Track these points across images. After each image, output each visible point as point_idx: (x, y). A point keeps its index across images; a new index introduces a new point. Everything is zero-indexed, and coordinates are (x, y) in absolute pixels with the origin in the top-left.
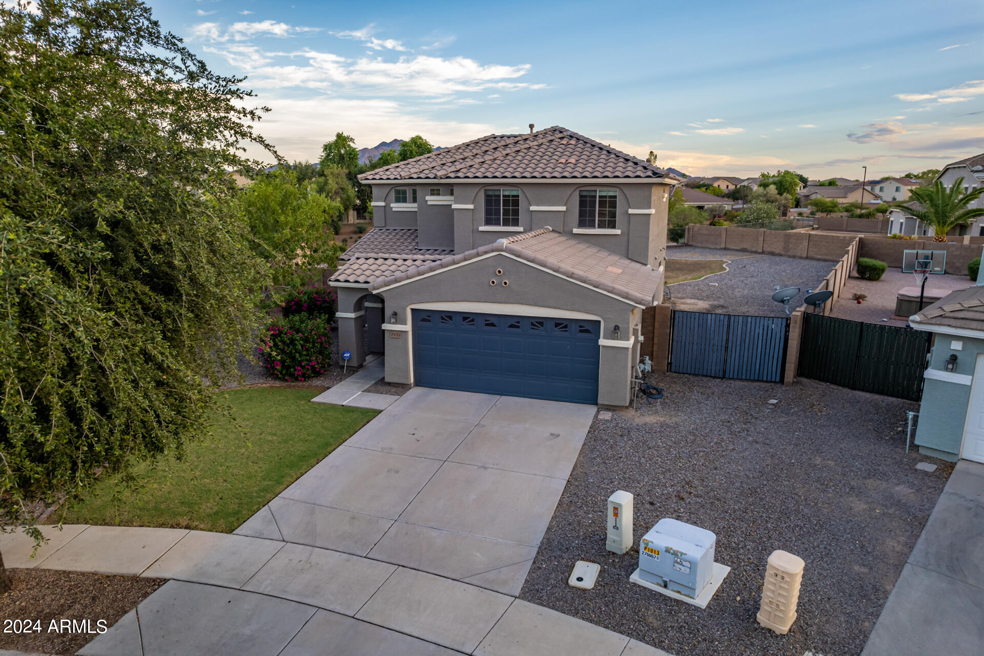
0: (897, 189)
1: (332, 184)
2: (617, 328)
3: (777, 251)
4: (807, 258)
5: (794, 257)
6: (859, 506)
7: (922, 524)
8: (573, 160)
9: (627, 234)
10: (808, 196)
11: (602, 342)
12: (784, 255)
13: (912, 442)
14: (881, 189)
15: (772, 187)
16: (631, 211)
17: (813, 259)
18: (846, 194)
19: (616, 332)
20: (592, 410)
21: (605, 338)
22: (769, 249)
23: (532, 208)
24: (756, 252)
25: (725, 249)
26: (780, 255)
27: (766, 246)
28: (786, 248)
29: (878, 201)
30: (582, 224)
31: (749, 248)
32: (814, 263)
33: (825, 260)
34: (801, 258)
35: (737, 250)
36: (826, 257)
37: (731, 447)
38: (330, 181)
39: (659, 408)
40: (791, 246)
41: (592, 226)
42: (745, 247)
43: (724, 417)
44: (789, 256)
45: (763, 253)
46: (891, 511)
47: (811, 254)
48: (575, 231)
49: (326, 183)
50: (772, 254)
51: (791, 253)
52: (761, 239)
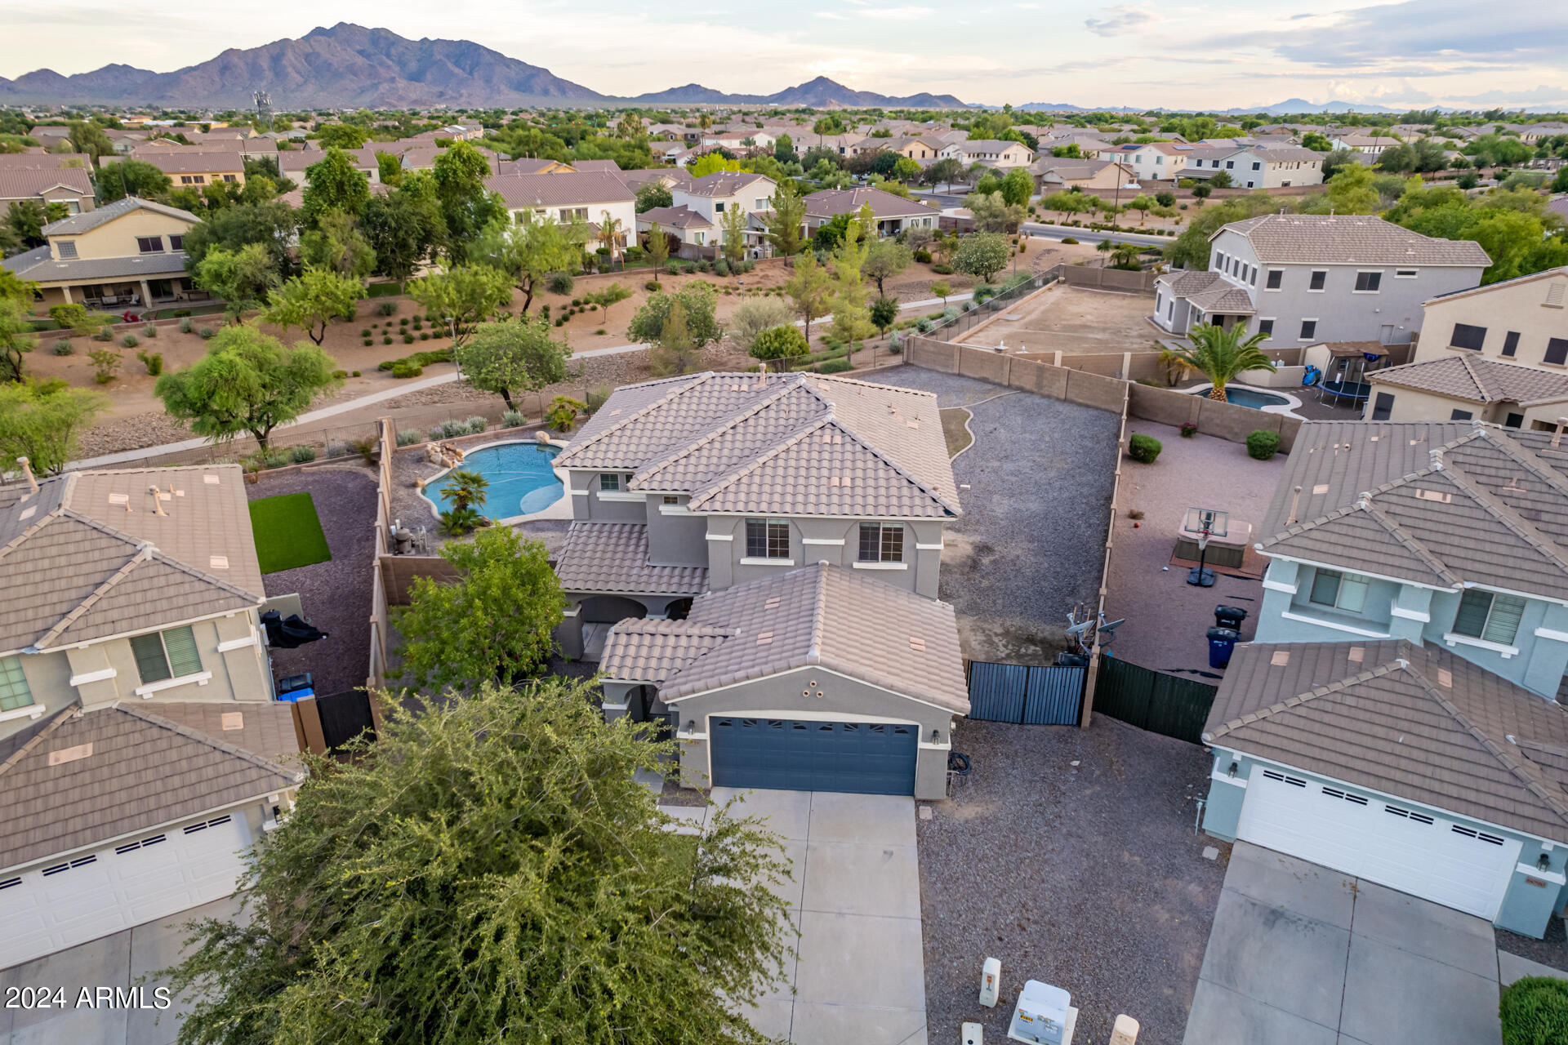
0: (1159, 160)
2: (935, 732)
3: (1028, 387)
4: (1065, 400)
5: (1049, 397)
6: (1163, 916)
7: (1209, 932)
8: (847, 482)
9: (914, 569)
10: (1041, 176)
11: (921, 745)
12: (1037, 394)
13: (1200, 825)
14: (1138, 159)
15: (997, 195)
16: (919, 546)
17: (1072, 402)
18: (1092, 173)
19: (935, 736)
20: (908, 803)
21: (923, 741)
22: (1017, 383)
23: (806, 541)
24: (1000, 385)
25: (960, 375)
26: (1032, 393)
27: (1012, 377)
28: (1039, 385)
29: (1135, 186)
30: (863, 557)
31: (991, 379)
32: (1075, 412)
33: (1088, 406)
34: (1058, 399)
35: (975, 379)
36: (1089, 403)
37: (1050, 847)
38: (332, 240)
39: (972, 790)
40: (1045, 382)
41: (875, 558)
42: (985, 375)
43: (1035, 797)
44: (1043, 396)
45: (1009, 387)
46: (1186, 918)
47: (1071, 396)
48: (856, 565)
50: (1022, 390)
51: (1045, 391)
52: (1007, 368)
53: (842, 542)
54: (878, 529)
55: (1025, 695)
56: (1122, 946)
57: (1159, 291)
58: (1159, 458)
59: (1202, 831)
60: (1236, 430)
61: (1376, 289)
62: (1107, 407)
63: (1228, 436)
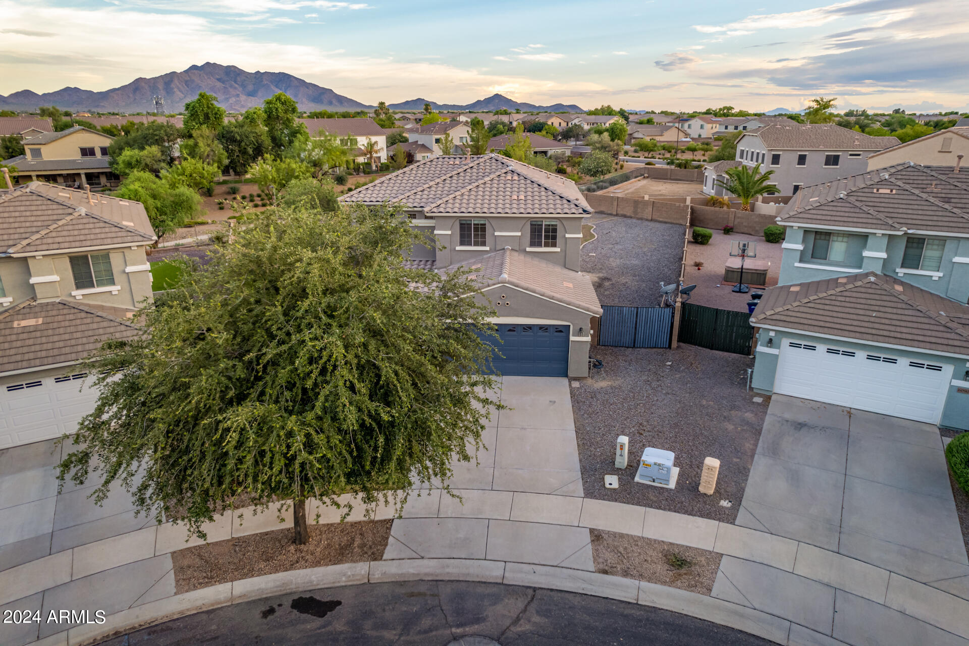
0: (702, 127)
1: (203, 147)
2: (581, 329)
3: (628, 214)
4: (652, 220)
5: (641, 219)
6: (730, 427)
7: (760, 434)
8: (522, 197)
9: (564, 251)
10: (631, 134)
11: (572, 338)
12: (634, 218)
13: (750, 386)
14: (689, 126)
15: (606, 134)
16: (567, 236)
17: (656, 221)
18: (662, 132)
19: (580, 332)
20: (565, 381)
21: (573, 335)
22: (622, 212)
23: (496, 234)
24: (611, 214)
26: (631, 217)
27: (619, 209)
28: (635, 212)
29: (688, 139)
30: (532, 244)
31: (606, 211)
32: (658, 225)
33: (666, 223)
34: (647, 220)
36: (666, 220)
37: (656, 399)
38: (201, 144)
39: (604, 375)
40: (639, 210)
41: (540, 245)
42: (602, 209)
43: (644, 378)
44: (638, 219)
45: (617, 215)
46: (745, 428)
47: (655, 217)
48: (528, 249)
49: (196, 145)
50: (625, 216)
51: (639, 216)
52: (615, 203)
53: (519, 234)
54: (542, 225)
55: (636, 328)
56: (704, 440)
57: (706, 174)
58: (711, 241)
59: (751, 389)
60: (757, 228)
61: (837, 165)
62: (677, 222)
63: (753, 233)
